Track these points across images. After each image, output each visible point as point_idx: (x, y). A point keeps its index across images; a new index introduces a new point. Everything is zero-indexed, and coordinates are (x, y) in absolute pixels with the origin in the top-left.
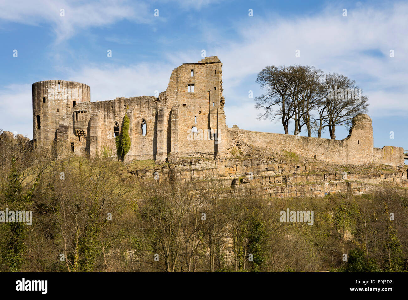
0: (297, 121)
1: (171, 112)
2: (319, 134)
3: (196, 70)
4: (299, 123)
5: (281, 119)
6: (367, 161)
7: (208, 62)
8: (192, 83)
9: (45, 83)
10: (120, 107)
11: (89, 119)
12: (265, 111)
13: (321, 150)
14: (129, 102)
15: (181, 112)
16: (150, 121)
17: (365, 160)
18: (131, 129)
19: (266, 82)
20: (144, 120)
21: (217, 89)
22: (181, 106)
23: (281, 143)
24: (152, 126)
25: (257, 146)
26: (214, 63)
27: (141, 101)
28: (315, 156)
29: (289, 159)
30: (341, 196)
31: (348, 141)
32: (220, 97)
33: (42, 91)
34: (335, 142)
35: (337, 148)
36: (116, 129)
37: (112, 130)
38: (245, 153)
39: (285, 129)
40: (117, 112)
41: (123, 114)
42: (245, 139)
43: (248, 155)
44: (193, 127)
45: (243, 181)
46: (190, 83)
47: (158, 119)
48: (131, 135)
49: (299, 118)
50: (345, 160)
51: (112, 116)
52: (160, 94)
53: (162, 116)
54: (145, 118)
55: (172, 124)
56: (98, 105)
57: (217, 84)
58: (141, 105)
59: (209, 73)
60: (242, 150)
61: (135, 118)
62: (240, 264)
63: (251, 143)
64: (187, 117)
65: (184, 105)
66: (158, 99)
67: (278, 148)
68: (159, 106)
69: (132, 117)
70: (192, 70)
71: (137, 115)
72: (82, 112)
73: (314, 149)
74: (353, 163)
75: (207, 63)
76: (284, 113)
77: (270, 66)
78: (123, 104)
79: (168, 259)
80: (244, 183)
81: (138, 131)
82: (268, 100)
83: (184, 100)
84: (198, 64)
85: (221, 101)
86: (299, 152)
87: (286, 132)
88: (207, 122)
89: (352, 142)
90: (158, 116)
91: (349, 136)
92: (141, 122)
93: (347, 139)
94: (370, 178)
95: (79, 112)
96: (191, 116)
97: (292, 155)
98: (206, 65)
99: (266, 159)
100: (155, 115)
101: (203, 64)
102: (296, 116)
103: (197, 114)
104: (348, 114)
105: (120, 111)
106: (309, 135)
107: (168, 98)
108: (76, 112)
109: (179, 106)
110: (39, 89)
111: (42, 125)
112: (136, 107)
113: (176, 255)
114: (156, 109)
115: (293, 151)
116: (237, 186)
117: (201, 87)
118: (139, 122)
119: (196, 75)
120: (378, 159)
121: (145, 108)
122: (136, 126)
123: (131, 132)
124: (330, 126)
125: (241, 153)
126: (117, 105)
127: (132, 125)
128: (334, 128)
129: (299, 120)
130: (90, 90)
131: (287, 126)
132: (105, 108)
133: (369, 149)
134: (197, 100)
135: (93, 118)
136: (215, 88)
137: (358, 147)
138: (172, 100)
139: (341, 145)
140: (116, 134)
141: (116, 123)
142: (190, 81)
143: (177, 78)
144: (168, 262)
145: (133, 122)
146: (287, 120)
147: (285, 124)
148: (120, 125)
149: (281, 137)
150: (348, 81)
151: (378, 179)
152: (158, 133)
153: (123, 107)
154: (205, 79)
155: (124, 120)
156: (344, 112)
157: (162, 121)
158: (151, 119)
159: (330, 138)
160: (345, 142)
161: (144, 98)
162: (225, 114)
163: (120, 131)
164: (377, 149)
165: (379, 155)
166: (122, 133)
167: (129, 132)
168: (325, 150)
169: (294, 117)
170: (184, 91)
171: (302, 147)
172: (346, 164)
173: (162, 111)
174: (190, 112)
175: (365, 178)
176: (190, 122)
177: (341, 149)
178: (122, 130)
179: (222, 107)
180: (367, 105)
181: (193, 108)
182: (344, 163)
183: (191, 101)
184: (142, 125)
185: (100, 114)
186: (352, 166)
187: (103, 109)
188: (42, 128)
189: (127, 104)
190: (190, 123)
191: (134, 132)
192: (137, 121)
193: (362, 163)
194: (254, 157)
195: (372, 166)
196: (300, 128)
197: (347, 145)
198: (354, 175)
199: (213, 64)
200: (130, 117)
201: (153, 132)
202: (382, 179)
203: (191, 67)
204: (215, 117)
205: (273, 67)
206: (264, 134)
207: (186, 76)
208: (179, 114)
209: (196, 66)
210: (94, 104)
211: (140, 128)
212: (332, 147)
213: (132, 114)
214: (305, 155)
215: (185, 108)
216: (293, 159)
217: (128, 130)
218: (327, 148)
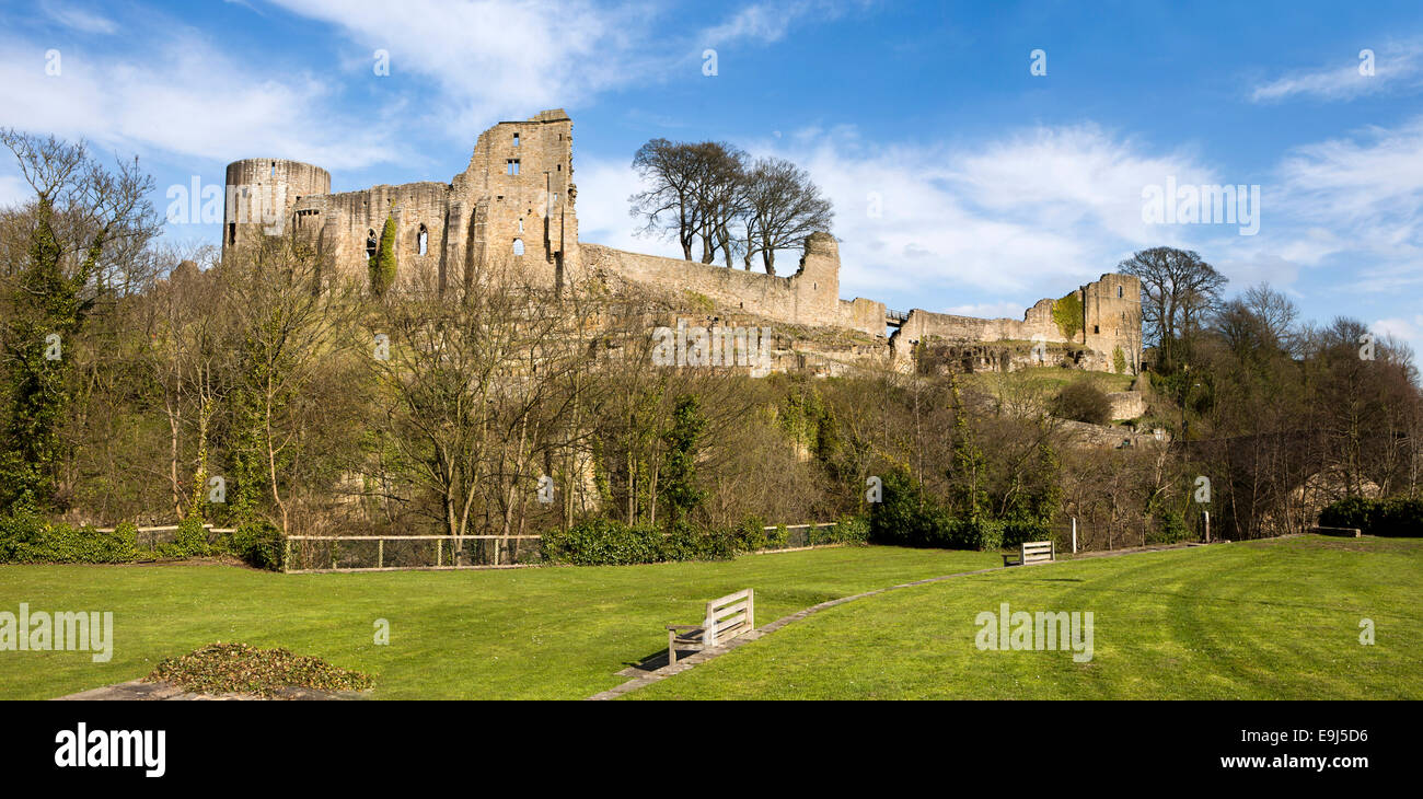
0: (707, 239)
1: (474, 210)
2: (748, 264)
3: (524, 133)
4: (710, 243)
5: (679, 236)
6: (829, 320)
7: (546, 119)
8: (515, 157)
9: (247, 164)
10: (379, 202)
11: (321, 226)
12: (647, 222)
13: (753, 293)
14: (396, 193)
15: (493, 210)
16: (435, 227)
17: (825, 319)
18: (398, 243)
19: (650, 169)
20: (423, 227)
21: (562, 168)
22: (494, 199)
23: (680, 276)
24: (437, 236)
25: (636, 279)
26: (557, 121)
27: (418, 190)
28: (741, 304)
29: (697, 306)
30: (790, 377)
31: (798, 280)
32: (567, 183)
33: (242, 177)
34: (777, 280)
35: (781, 291)
36: (370, 244)
37: (364, 247)
38: (614, 292)
39: (686, 252)
40: (374, 212)
41: (385, 215)
42: (613, 265)
43: (620, 295)
44: (515, 240)
45: (612, 344)
46: (511, 157)
47: (450, 223)
48: (397, 254)
49: (711, 233)
50: (792, 315)
51: (363, 218)
52: (455, 178)
53: (457, 217)
54: (426, 223)
55: (476, 232)
56: (337, 200)
57: (563, 160)
58: (418, 199)
59: (548, 140)
60: (607, 286)
61: (408, 223)
62: (639, 507)
63: (625, 274)
64: (505, 221)
65: (500, 197)
66: (451, 187)
67: (675, 285)
68: (452, 201)
69: (402, 220)
70: (516, 135)
71: (411, 218)
72: (310, 212)
73: (740, 291)
74: (806, 323)
75: (544, 122)
76: (683, 224)
77: (658, 138)
78: (385, 197)
79: (450, 490)
80: (613, 347)
81: (411, 247)
82: (652, 201)
83: (499, 188)
84: (527, 123)
85: (570, 191)
86: (713, 294)
87: (688, 256)
88: (543, 231)
89: (804, 283)
90: (450, 218)
91: (800, 271)
92: (417, 230)
93: (796, 276)
94: (835, 350)
95: (304, 212)
96: (513, 218)
97: (701, 299)
98: (542, 124)
99: (654, 304)
100: (443, 217)
101: (538, 123)
102: (704, 230)
103: (523, 215)
104: (800, 228)
105: (379, 210)
106: (729, 265)
107: (470, 184)
108: (300, 213)
109: (489, 199)
110: (237, 174)
111: (237, 238)
112: (410, 203)
113: (473, 479)
114: (447, 205)
115: (703, 292)
116: (600, 354)
117: (533, 165)
118: (413, 230)
119: (523, 143)
120: (845, 319)
121: (426, 205)
122: (408, 238)
123: (398, 247)
124: (764, 250)
125: (607, 291)
126: (374, 198)
127: (401, 235)
128: (771, 254)
129: (710, 237)
130: (329, 180)
131: (690, 246)
132: (352, 205)
133: (832, 301)
134: (525, 189)
135: (329, 223)
136: (559, 166)
137: (814, 294)
138: (477, 188)
139: (788, 286)
140: (371, 253)
141: (372, 233)
142: (512, 154)
143: (488, 148)
144: (450, 497)
145: (403, 230)
146: (689, 236)
147: (686, 243)
148: (379, 235)
149: (681, 266)
150: (796, 172)
151: (847, 353)
152: (449, 248)
153: (385, 203)
154: (540, 150)
155: (385, 226)
156: (795, 222)
157: (456, 227)
158: (436, 223)
159: (765, 272)
160: (793, 281)
161: (425, 185)
162: (577, 217)
163: (377, 248)
164: (845, 302)
165: (847, 312)
166: (381, 250)
167: (394, 247)
168: (759, 294)
169: (701, 231)
170: (501, 173)
171: (719, 286)
172: (793, 323)
173: (457, 207)
174: (511, 211)
175: (827, 350)
176: (509, 230)
177: (787, 293)
178: (381, 245)
179: (571, 203)
180: (832, 215)
181: (516, 203)
182: (790, 321)
183: (514, 191)
184: (419, 236)
185: (342, 216)
186: (805, 328)
187: (348, 206)
188: (237, 243)
189: (393, 197)
190: (510, 232)
191: (403, 249)
192: (410, 228)
193: (819, 324)
194: (632, 298)
195: (836, 330)
196: (713, 251)
197: (797, 287)
198: (809, 343)
199: (556, 124)
200: (397, 220)
201: (438, 248)
202: (853, 355)
203: (515, 129)
204: (558, 220)
205: (663, 141)
206: (649, 258)
207: (504, 145)
208: (490, 213)
209: (524, 126)
210: (332, 198)
211: (415, 241)
212: (772, 289)
213: (402, 215)
214: (723, 300)
215: (502, 203)
216: (703, 306)
217: (392, 244)
218: (764, 290)
